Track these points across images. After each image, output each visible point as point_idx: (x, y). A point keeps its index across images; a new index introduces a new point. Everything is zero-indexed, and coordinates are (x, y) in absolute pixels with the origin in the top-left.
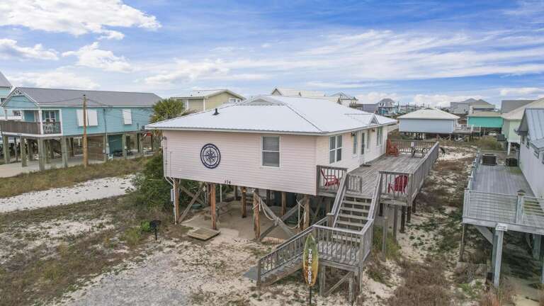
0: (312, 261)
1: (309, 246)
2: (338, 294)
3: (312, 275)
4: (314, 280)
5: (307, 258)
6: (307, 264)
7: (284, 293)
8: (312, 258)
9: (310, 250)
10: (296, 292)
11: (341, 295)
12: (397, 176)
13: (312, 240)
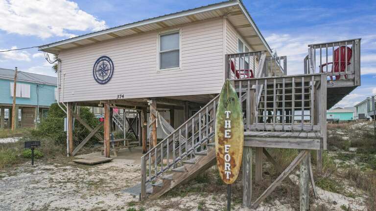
0: (231, 134)
1: (225, 105)
2: (277, 202)
3: (232, 161)
4: (236, 171)
5: (222, 129)
6: (222, 141)
7: (182, 206)
8: (232, 127)
9: (228, 112)
10: (202, 203)
11: (282, 203)
12: (336, 48)
13: (230, 91)
